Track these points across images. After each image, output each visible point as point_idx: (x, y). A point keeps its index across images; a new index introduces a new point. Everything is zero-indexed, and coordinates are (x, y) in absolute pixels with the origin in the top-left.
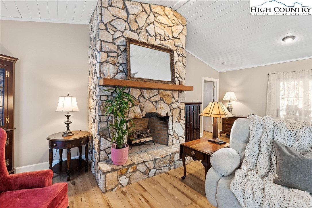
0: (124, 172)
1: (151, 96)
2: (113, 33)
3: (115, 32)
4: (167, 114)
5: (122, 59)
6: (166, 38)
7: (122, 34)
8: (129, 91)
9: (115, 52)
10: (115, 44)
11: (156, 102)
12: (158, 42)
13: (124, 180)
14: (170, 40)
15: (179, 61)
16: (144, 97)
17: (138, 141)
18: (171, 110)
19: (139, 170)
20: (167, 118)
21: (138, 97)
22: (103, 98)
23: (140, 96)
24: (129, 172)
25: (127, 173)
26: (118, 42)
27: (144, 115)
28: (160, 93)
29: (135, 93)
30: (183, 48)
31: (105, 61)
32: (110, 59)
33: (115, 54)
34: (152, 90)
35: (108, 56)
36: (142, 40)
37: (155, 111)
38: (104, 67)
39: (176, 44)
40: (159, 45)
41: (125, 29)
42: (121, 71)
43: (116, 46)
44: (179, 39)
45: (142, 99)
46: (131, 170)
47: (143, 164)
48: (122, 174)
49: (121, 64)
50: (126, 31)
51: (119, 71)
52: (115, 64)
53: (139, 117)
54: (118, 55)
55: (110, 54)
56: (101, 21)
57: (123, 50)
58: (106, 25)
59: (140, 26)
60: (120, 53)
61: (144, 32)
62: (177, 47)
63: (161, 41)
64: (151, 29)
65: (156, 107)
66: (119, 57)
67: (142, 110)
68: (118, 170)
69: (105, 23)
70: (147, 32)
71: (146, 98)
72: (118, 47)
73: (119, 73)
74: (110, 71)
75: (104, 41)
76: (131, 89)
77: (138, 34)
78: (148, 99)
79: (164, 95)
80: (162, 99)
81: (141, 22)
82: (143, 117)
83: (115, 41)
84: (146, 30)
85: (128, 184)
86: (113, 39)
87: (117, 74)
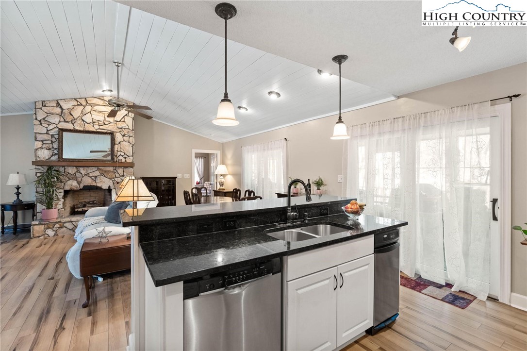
0: (52, 227)
1: (89, 172)
2: (47, 126)
3: (49, 125)
4: (109, 187)
5: (56, 145)
6: (106, 123)
7: (56, 126)
8: (65, 168)
9: (49, 140)
10: (49, 134)
11: (96, 177)
12: (97, 127)
13: (50, 232)
14: (111, 124)
15: (124, 141)
16: (81, 174)
17: (80, 209)
18: (114, 184)
19: (66, 227)
20: (109, 190)
21: (74, 173)
22: (39, 175)
23: (77, 172)
24: (55, 227)
25: (53, 227)
26: (51, 133)
27: (81, 187)
28: (100, 169)
29: (72, 170)
30: (129, 129)
31: (41, 148)
32: (44, 146)
33: (50, 142)
34: (90, 168)
35: (43, 144)
36: (77, 128)
37: (94, 184)
38: (39, 152)
39: (120, 127)
40: (98, 130)
41: (60, 122)
42: (56, 154)
43: (50, 136)
44: (124, 121)
45: (78, 175)
46: (57, 226)
47: (70, 223)
48: (49, 228)
49: (56, 149)
50: (60, 123)
51: (54, 154)
52: (49, 149)
53: (75, 189)
54: (52, 142)
55: (45, 142)
56: (36, 119)
57: (57, 138)
58: (40, 121)
59: (75, 117)
60: (54, 140)
61: (79, 121)
62: (122, 128)
63: (100, 126)
64: (87, 118)
65: (95, 181)
66: (54, 144)
67: (79, 183)
68: (45, 224)
69: (39, 120)
70: (83, 121)
71: (83, 174)
72: (52, 136)
73: (54, 155)
74: (44, 154)
75: (38, 133)
76: (66, 167)
77: (73, 124)
78: (86, 175)
79: (105, 171)
80: (102, 174)
81: (77, 113)
82: (80, 189)
83: (49, 132)
84: (82, 119)
85: (54, 235)
86: (48, 130)
87: (52, 156)
